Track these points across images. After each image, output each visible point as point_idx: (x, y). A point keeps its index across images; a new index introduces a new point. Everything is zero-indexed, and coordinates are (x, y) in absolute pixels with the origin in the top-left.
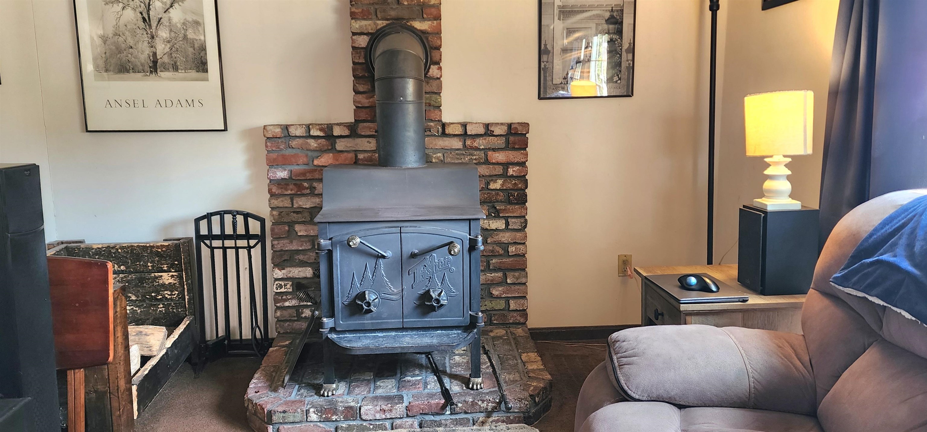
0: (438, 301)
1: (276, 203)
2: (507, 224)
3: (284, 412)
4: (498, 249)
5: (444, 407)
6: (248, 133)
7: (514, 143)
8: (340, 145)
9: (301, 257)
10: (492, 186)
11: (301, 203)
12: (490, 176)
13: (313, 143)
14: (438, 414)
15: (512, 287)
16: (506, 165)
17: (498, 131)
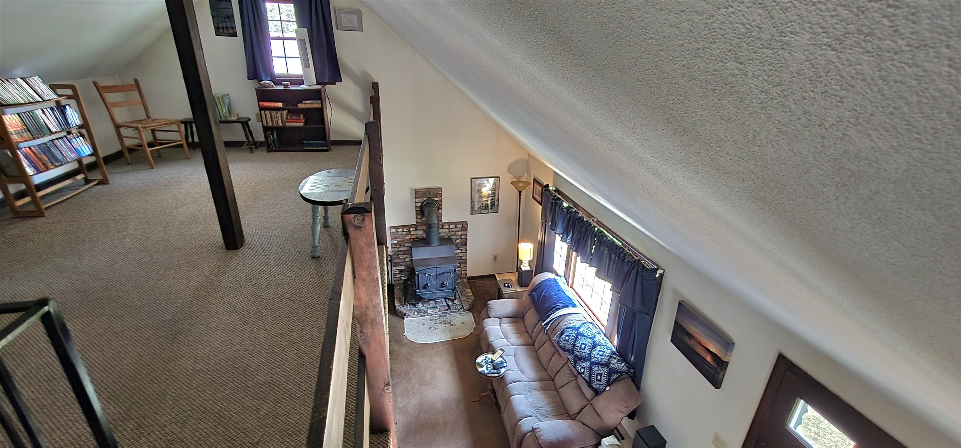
0: (446, 285)
1: (394, 250)
2: (461, 251)
3: (409, 311)
4: (459, 258)
7: (464, 229)
8: (412, 233)
9: (401, 264)
11: (401, 249)
12: (457, 238)
13: (404, 233)
14: (446, 310)
15: (463, 267)
16: (461, 235)
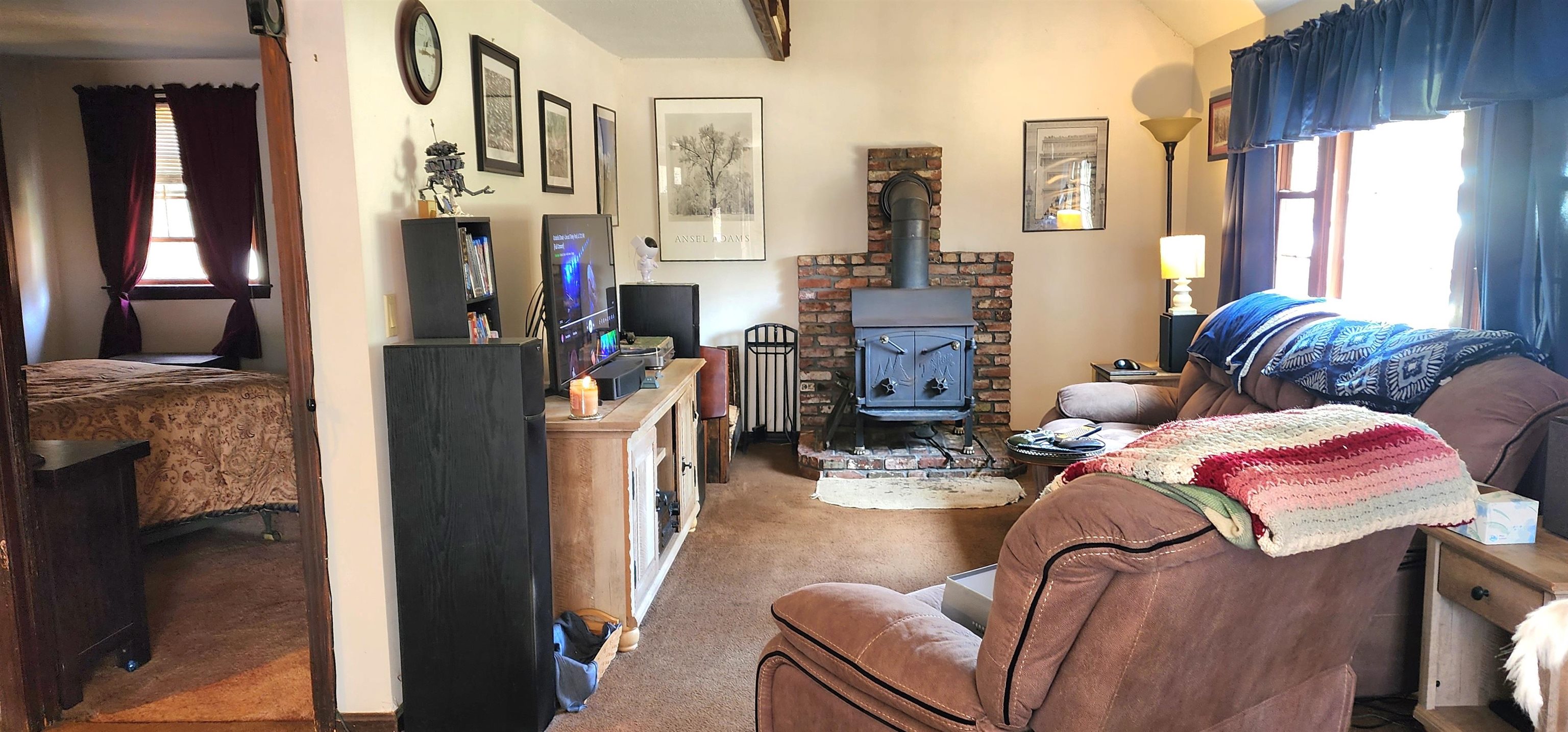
0: (941, 386)
1: (804, 318)
2: (994, 338)
3: (832, 461)
4: (985, 359)
5: (945, 463)
6: (783, 262)
7: (1001, 269)
8: (857, 271)
9: (822, 363)
10: (981, 306)
11: (823, 319)
12: (980, 297)
13: (835, 270)
14: (941, 468)
15: (997, 392)
16: (994, 288)
17: (987, 259)
